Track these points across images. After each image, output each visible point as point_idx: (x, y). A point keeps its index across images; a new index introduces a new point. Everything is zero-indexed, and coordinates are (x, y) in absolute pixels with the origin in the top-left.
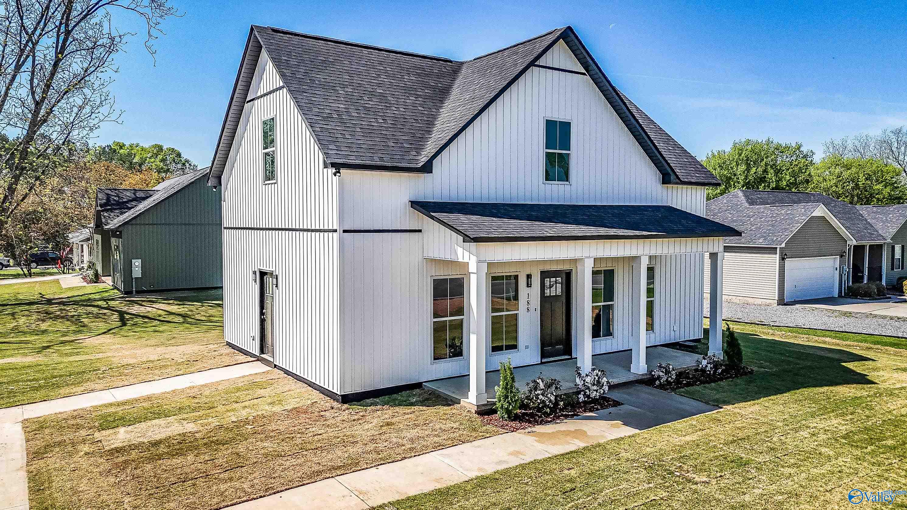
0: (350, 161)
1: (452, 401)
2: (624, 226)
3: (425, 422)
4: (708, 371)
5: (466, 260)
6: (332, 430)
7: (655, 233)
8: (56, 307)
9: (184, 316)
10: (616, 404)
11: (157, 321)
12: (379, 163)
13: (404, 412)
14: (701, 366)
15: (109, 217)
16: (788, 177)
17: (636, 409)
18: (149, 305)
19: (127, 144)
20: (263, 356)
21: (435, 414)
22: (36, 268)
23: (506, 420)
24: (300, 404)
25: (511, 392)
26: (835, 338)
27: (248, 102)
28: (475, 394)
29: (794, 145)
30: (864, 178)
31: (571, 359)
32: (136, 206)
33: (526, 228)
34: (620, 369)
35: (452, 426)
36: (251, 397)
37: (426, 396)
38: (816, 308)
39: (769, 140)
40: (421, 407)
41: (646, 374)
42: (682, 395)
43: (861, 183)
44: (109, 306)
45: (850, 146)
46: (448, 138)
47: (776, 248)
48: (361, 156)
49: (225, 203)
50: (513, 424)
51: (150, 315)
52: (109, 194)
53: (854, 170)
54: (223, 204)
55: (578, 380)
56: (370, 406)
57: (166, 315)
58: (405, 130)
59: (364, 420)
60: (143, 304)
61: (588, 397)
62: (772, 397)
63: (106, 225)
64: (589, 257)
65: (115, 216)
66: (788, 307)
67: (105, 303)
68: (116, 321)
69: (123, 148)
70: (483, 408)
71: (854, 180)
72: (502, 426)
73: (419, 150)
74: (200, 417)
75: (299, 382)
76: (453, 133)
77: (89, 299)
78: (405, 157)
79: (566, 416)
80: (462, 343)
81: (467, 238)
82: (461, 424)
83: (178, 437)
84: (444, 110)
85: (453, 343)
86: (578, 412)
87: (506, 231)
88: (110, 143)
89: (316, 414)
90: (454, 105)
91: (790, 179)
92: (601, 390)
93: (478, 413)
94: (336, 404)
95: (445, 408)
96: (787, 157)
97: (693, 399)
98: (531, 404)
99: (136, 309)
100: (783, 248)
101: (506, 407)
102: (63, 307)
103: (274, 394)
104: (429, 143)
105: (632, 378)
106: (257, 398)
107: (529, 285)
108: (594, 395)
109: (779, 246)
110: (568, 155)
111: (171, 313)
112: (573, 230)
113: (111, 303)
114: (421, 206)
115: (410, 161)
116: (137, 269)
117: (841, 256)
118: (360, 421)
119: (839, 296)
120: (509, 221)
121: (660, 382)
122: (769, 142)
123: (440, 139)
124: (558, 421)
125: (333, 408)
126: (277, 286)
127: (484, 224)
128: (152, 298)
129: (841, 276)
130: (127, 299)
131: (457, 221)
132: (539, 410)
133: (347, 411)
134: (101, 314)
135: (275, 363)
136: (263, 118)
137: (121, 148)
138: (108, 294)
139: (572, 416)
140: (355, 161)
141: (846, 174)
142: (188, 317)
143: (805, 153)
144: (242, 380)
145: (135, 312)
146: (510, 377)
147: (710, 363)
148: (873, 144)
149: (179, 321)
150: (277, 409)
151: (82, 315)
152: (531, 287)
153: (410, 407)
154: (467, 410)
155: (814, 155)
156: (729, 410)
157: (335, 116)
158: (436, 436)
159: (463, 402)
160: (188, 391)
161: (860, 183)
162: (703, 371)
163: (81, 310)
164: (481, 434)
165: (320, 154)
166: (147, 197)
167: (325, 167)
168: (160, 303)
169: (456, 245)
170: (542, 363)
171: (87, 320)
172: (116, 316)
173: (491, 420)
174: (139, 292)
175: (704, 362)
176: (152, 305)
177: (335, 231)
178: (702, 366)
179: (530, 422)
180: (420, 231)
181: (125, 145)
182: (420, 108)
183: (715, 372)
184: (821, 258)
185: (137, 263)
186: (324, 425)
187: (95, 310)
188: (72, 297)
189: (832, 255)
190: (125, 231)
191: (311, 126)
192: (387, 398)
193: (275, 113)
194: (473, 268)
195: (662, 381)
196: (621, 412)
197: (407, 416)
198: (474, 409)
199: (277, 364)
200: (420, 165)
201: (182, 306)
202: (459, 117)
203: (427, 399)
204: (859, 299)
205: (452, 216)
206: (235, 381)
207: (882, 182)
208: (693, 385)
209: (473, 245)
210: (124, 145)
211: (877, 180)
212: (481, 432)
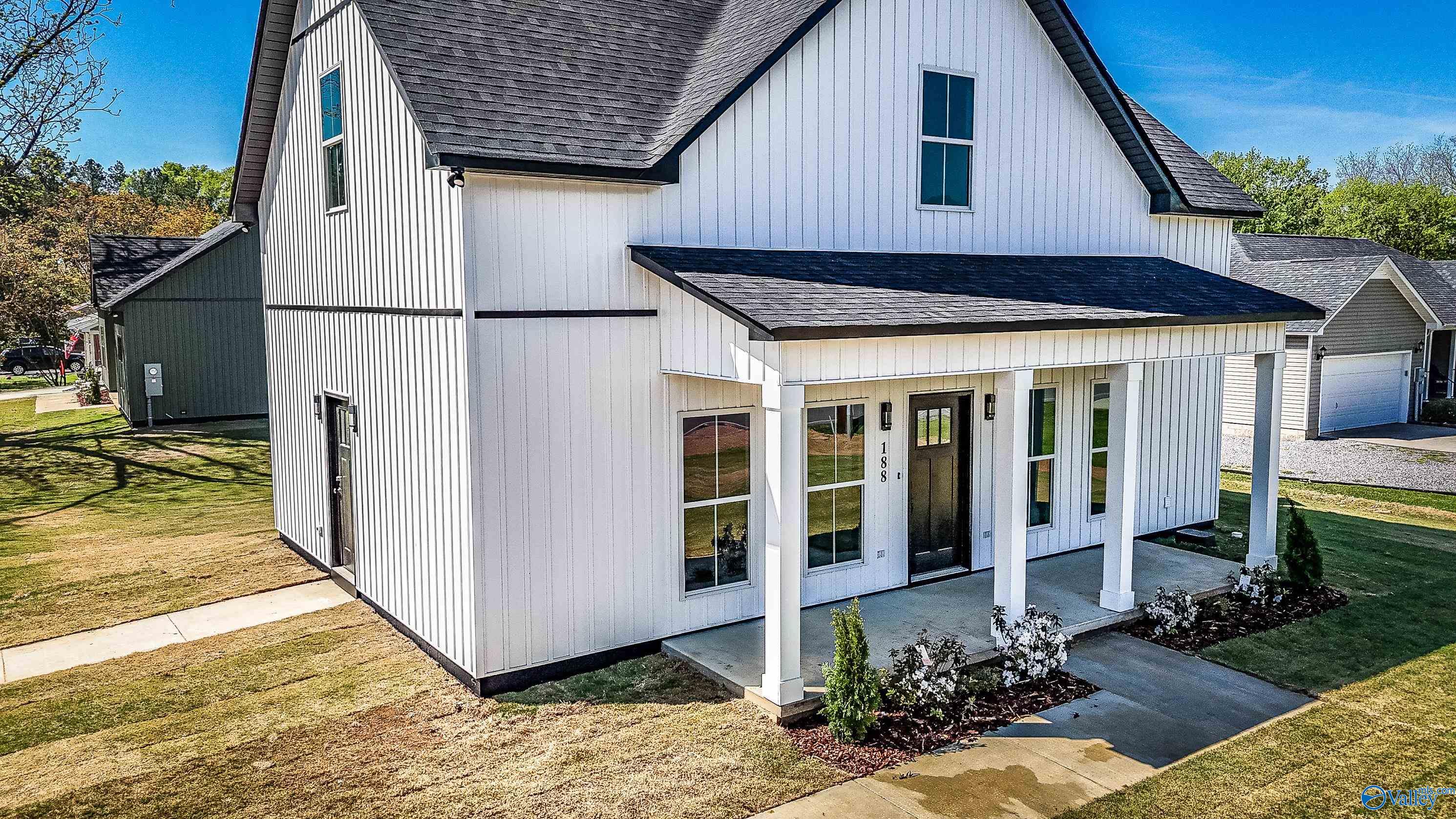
0: (486, 151)
1: (726, 689)
2: (1095, 299)
3: (664, 751)
4: (1255, 598)
5: (756, 379)
6: (448, 775)
7: (1162, 315)
8: (6, 451)
9: (237, 467)
10: (1086, 688)
11: (184, 478)
12: (554, 157)
13: (619, 719)
14: (1237, 587)
15: (110, 287)
16: (1284, 216)
17: (1132, 704)
18: (176, 448)
19: (187, 166)
20: (339, 570)
21: (689, 728)
22: (23, 374)
23: (848, 743)
24: (391, 698)
25: (861, 680)
26: (1439, 506)
27: (296, 40)
28: (777, 682)
29: (1295, 162)
30: (1408, 216)
31: (970, 573)
32: (160, 266)
33: (889, 306)
34: (1073, 598)
35: (725, 761)
36: (287, 675)
37: (668, 673)
38: (1378, 445)
39: (1253, 153)
40: (656, 706)
41: (1132, 612)
42: (1218, 663)
43: (1403, 225)
44: (100, 450)
45: (1381, 164)
46: (714, 103)
47: (1307, 337)
48: (512, 140)
49: (266, 255)
50: (865, 753)
51: (173, 466)
52: (111, 246)
53: (1391, 202)
54: (264, 258)
55: (995, 633)
56: (545, 702)
57: (204, 465)
58: (618, 89)
59: (526, 745)
60: (166, 444)
61: (1024, 674)
62: (1408, 666)
63: (103, 301)
64: (1024, 368)
65: (121, 285)
66: (1327, 444)
67: (95, 443)
68: (108, 479)
69: (181, 173)
70: (797, 711)
71: (1391, 221)
72: (839, 760)
73: (648, 132)
74: (160, 734)
75: (401, 635)
76: (725, 93)
77: (71, 437)
78: (617, 146)
79: (981, 727)
80: (744, 538)
81: (758, 331)
82: (747, 754)
83: (91, 795)
84: (705, 51)
85: (726, 537)
86: (1005, 716)
87: (847, 312)
88: (159, 165)
89: (422, 725)
90: (725, 40)
91: (1288, 219)
92: (1052, 660)
93: (780, 722)
94: (470, 700)
95: (711, 707)
96: (1282, 182)
97: (1247, 673)
98: (903, 698)
99: (150, 454)
100: (1319, 337)
101: (849, 714)
102: (17, 452)
103: (340, 669)
104: (671, 117)
105: (1105, 621)
106: (302, 679)
107: (885, 425)
108: (1036, 671)
109: (1312, 334)
110: (969, 148)
111: (212, 462)
112: (992, 309)
113: (107, 444)
114: (654, 258)
115: (628, 155)
116: (154, 381)
117: (1416, 350)
118: (518, 749)
119: (1408, 422)
120: (851, 291)
121: (1165, 629)
122: (1253, 157)
123: (696, 107)
124: (965, 741)
125: (460, 709)
126: (355, 430)
127: (797, 296)
128: (183, 432)
129: (1413, 385)
130: (136, 436)
131: (734, 290)
132: (919, 711)
133: (490, 719)
134: (84, 464)
135: (357, 588)
136: (320, 71)
137: (177, 173)
138: (107, 425)
139: (995, 725)
140: (497, 152)
141: (1379, 211)
142: (244, 469)
143: (1313, 174)
144: (283, 628)
145: (147, 459)
146: (857, 646)
147: (1257, 583)
148: (1419, 161)
149: (226, 478)
150: (338, 709)
151: (48, 467)
152: (889, 429)
153: (632, 706)
154: (759, 715)
155: (1328, 178)
156: (1335, 706)
157: (459, 53)
158: (688, 792)
159: (751, 694)
160: (162, 659)
161: (1400, 225)
162: (1242, 598)
163: (49, 457)
164: (793, 784)
165: (418, 135)
166: (182, 251)
167: (429, 165)
168: (195, 442)
169: (732, 345)
170: (911, 585)
171: (54, 476)
172: (109, 470)
173: (814, 741)
174: (161, 423)
175: (1245, 581)
176: (181, 446)
177: (459, 314)
178: (1241, 589)
179: (900, 745)
180: (653, 313)
181: (184, 168)
182: (652, 46)
183: (1269, 603)
184: (1381, 354)
185: (153, 370)
186: (432, 759)
187: (72, 457)
188: (43, 431)
189: (1400, 349)
190: (130, 311)
191: (399, 73)
192: (583, 678)
193: (341, 58)
194: (771, 397)
195: (1168, 628)
196: (1100, 712)
197: (623, 733)
198: (775, 714)
199: (362, 591)
200: (651, 163)
201: (236, 448)
202: (738, 60)
203: (672, 683)
204: (1446, 426)
205: (723, 279)
206: (265, 630)
207: (1437, 223)
208: (1232, 636)
209: (773, 346)
210: (182, 169)
211: (1428, 221)
212: (792, 778)
